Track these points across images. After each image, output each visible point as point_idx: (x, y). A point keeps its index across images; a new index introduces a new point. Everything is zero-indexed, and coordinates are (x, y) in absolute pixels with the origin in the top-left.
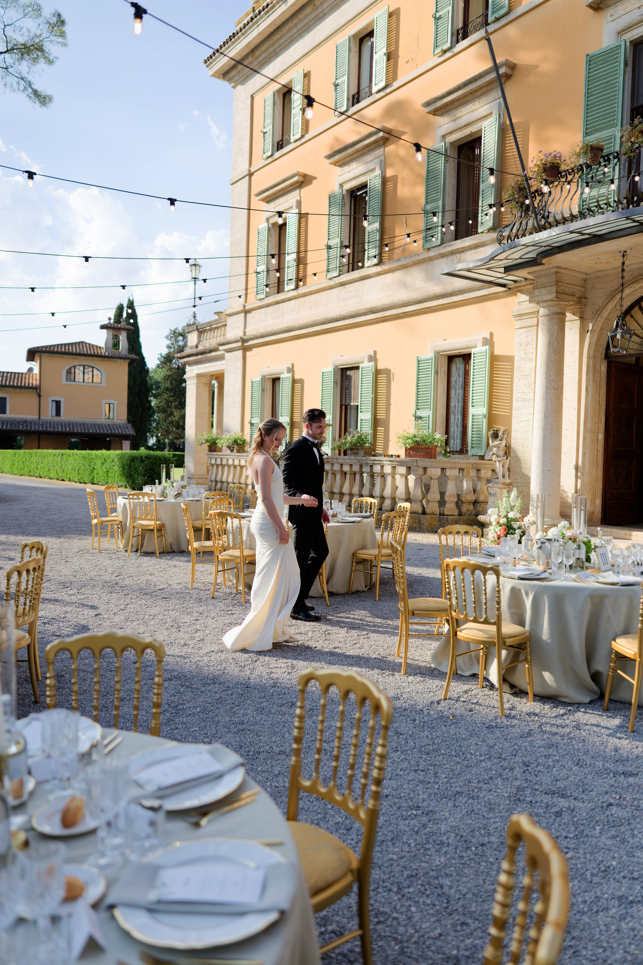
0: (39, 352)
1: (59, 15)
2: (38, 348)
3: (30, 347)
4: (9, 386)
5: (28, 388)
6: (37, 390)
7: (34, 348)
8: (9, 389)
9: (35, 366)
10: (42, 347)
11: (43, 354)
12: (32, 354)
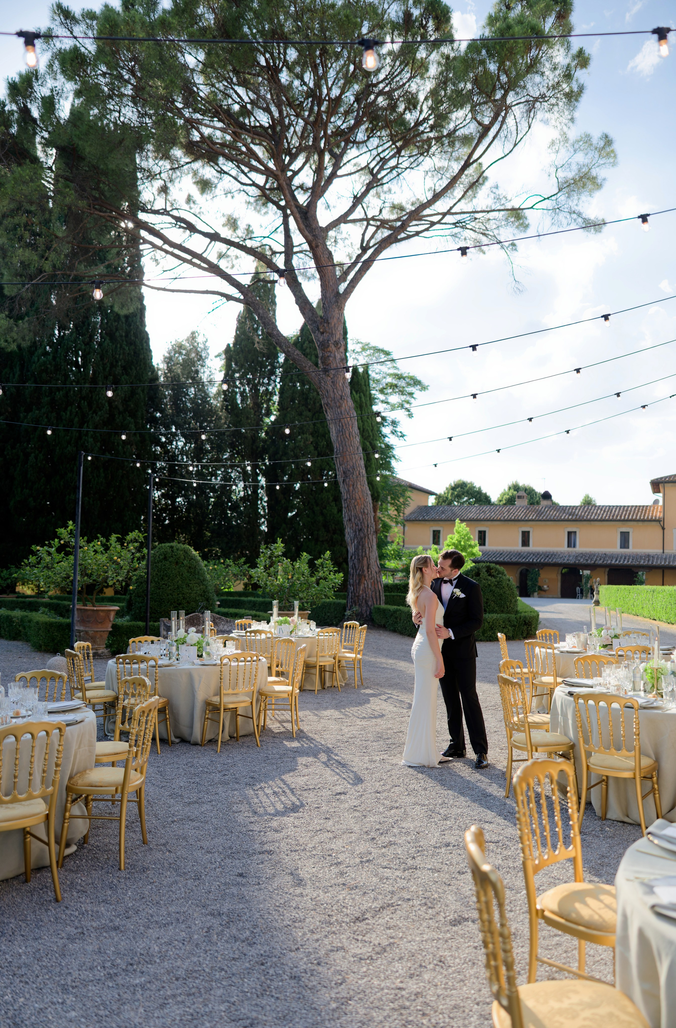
0: (662, 483)
1: (607, 137)
2: (662, 478)
3: (653, 479)
4: (631, 520)
5: (651, 520)
6: (660, 522)
7: (657, 479)
8: (632, 523)
9: (659, 496)
10: (666, 477)
11: (666, 485)
12: (656, 485)
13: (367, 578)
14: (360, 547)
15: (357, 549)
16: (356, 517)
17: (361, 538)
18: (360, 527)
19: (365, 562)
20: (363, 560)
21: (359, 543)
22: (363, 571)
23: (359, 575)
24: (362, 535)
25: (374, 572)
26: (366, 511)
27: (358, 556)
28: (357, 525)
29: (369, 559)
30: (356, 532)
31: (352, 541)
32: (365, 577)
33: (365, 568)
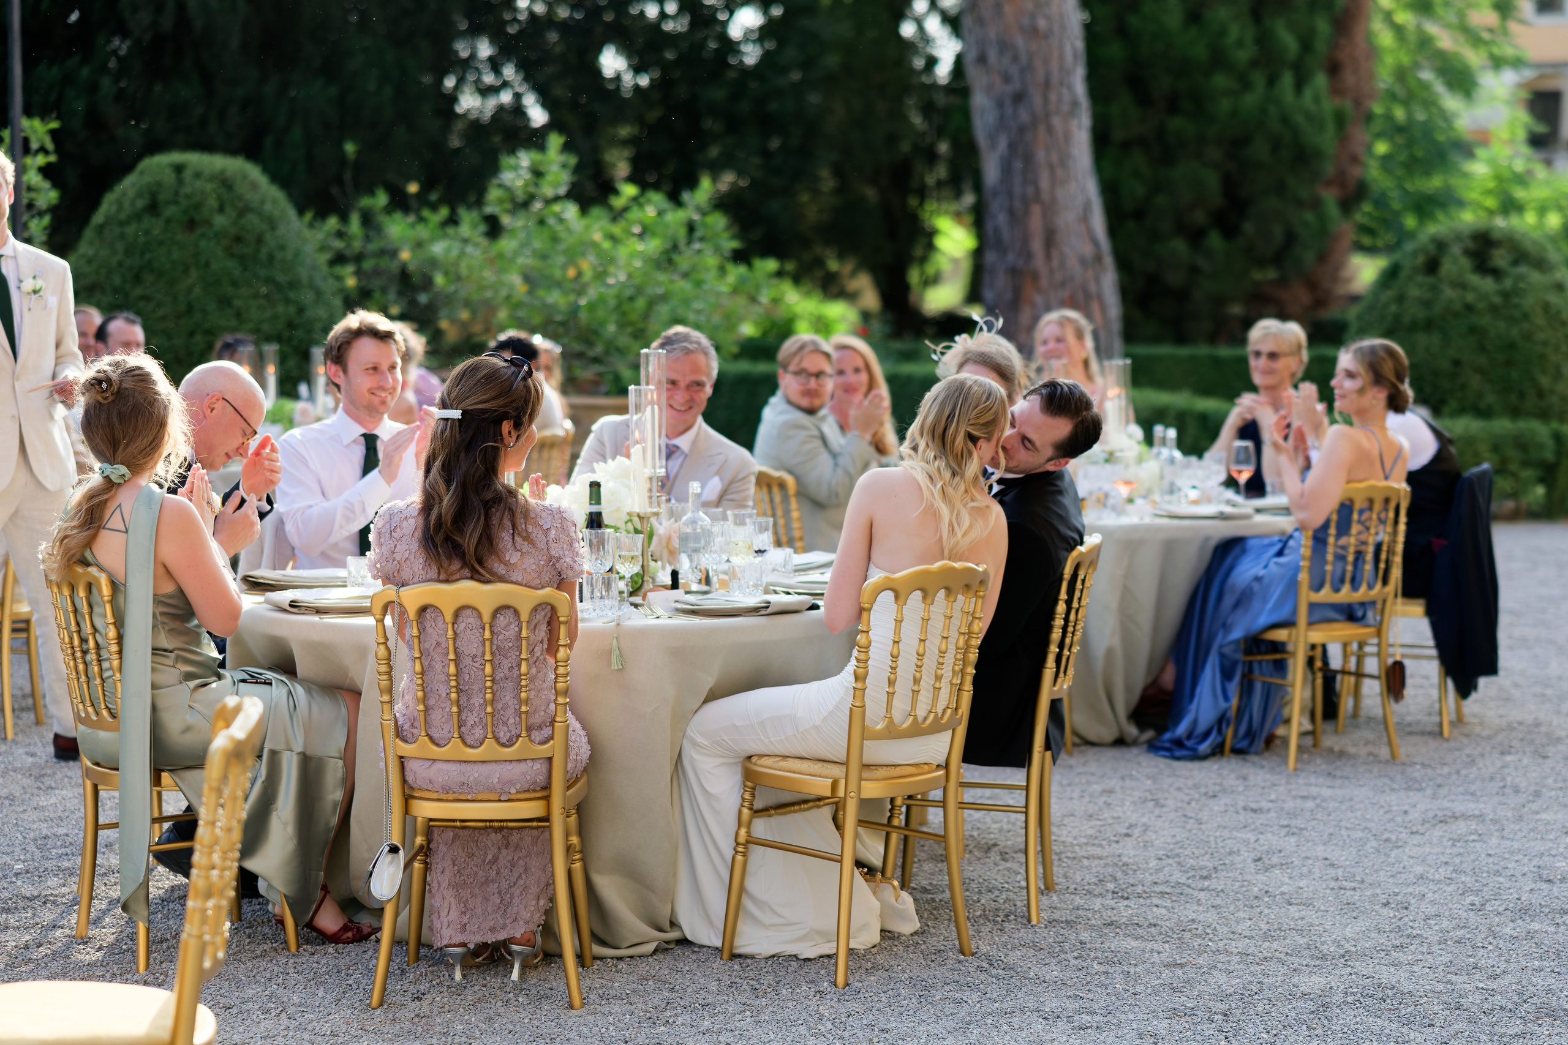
13: (1044, 282)
14: (1018, 165)
15: (1006, 169)
16: (1004, 46)
17: (1022, 130)
18: (1016, 85)
19: (1036, 222)
20: (1027, 212)
21: (1012, 146)
22: (1029, 256)
23: (1014, 272)
24: (1024, 116)
25: (1073, 263)
26: (1042, 23)
27: (1010, 195)
28: (1007, 79)
29: (1050, 209)
30: (1000, 104)
31: (992, 138)
32: (1035, 276)
33: (1037, 245)
